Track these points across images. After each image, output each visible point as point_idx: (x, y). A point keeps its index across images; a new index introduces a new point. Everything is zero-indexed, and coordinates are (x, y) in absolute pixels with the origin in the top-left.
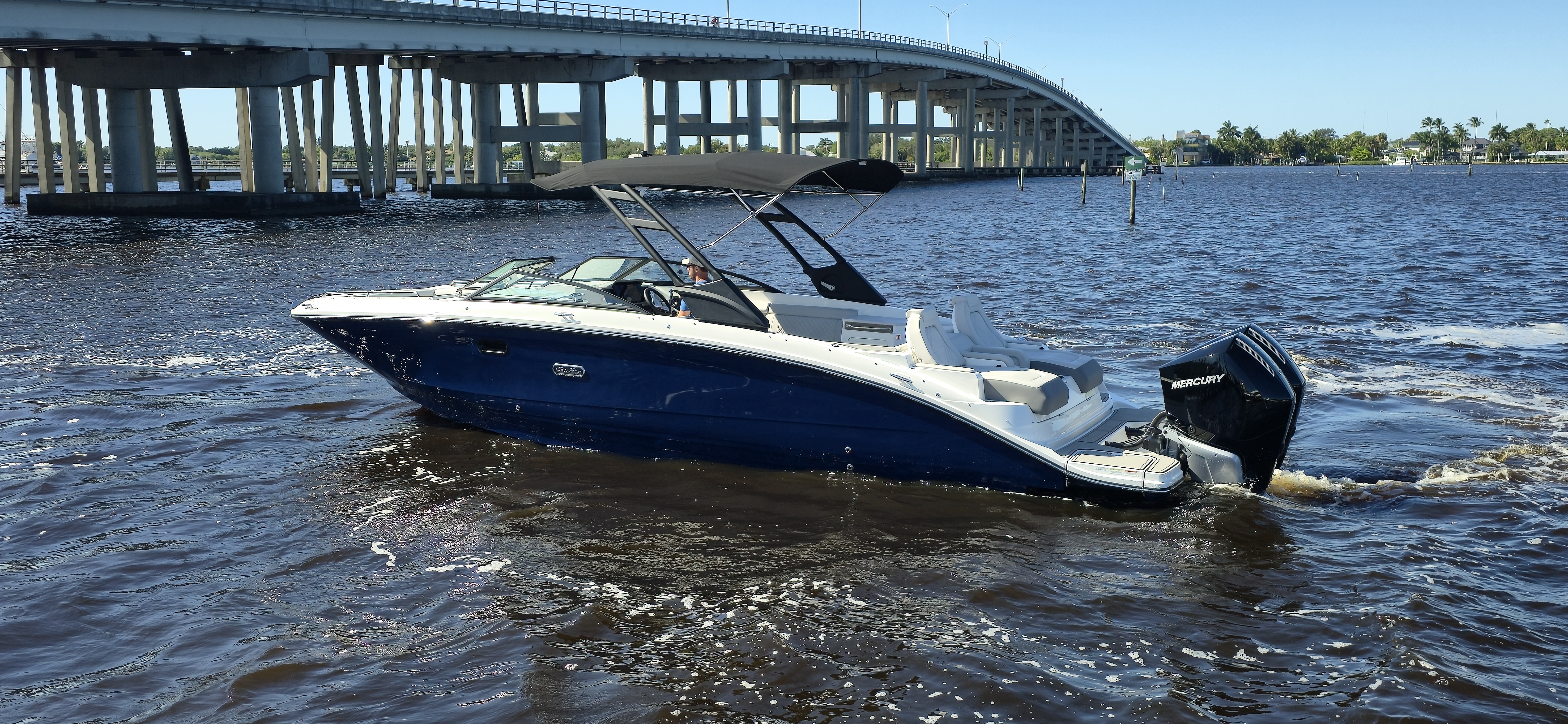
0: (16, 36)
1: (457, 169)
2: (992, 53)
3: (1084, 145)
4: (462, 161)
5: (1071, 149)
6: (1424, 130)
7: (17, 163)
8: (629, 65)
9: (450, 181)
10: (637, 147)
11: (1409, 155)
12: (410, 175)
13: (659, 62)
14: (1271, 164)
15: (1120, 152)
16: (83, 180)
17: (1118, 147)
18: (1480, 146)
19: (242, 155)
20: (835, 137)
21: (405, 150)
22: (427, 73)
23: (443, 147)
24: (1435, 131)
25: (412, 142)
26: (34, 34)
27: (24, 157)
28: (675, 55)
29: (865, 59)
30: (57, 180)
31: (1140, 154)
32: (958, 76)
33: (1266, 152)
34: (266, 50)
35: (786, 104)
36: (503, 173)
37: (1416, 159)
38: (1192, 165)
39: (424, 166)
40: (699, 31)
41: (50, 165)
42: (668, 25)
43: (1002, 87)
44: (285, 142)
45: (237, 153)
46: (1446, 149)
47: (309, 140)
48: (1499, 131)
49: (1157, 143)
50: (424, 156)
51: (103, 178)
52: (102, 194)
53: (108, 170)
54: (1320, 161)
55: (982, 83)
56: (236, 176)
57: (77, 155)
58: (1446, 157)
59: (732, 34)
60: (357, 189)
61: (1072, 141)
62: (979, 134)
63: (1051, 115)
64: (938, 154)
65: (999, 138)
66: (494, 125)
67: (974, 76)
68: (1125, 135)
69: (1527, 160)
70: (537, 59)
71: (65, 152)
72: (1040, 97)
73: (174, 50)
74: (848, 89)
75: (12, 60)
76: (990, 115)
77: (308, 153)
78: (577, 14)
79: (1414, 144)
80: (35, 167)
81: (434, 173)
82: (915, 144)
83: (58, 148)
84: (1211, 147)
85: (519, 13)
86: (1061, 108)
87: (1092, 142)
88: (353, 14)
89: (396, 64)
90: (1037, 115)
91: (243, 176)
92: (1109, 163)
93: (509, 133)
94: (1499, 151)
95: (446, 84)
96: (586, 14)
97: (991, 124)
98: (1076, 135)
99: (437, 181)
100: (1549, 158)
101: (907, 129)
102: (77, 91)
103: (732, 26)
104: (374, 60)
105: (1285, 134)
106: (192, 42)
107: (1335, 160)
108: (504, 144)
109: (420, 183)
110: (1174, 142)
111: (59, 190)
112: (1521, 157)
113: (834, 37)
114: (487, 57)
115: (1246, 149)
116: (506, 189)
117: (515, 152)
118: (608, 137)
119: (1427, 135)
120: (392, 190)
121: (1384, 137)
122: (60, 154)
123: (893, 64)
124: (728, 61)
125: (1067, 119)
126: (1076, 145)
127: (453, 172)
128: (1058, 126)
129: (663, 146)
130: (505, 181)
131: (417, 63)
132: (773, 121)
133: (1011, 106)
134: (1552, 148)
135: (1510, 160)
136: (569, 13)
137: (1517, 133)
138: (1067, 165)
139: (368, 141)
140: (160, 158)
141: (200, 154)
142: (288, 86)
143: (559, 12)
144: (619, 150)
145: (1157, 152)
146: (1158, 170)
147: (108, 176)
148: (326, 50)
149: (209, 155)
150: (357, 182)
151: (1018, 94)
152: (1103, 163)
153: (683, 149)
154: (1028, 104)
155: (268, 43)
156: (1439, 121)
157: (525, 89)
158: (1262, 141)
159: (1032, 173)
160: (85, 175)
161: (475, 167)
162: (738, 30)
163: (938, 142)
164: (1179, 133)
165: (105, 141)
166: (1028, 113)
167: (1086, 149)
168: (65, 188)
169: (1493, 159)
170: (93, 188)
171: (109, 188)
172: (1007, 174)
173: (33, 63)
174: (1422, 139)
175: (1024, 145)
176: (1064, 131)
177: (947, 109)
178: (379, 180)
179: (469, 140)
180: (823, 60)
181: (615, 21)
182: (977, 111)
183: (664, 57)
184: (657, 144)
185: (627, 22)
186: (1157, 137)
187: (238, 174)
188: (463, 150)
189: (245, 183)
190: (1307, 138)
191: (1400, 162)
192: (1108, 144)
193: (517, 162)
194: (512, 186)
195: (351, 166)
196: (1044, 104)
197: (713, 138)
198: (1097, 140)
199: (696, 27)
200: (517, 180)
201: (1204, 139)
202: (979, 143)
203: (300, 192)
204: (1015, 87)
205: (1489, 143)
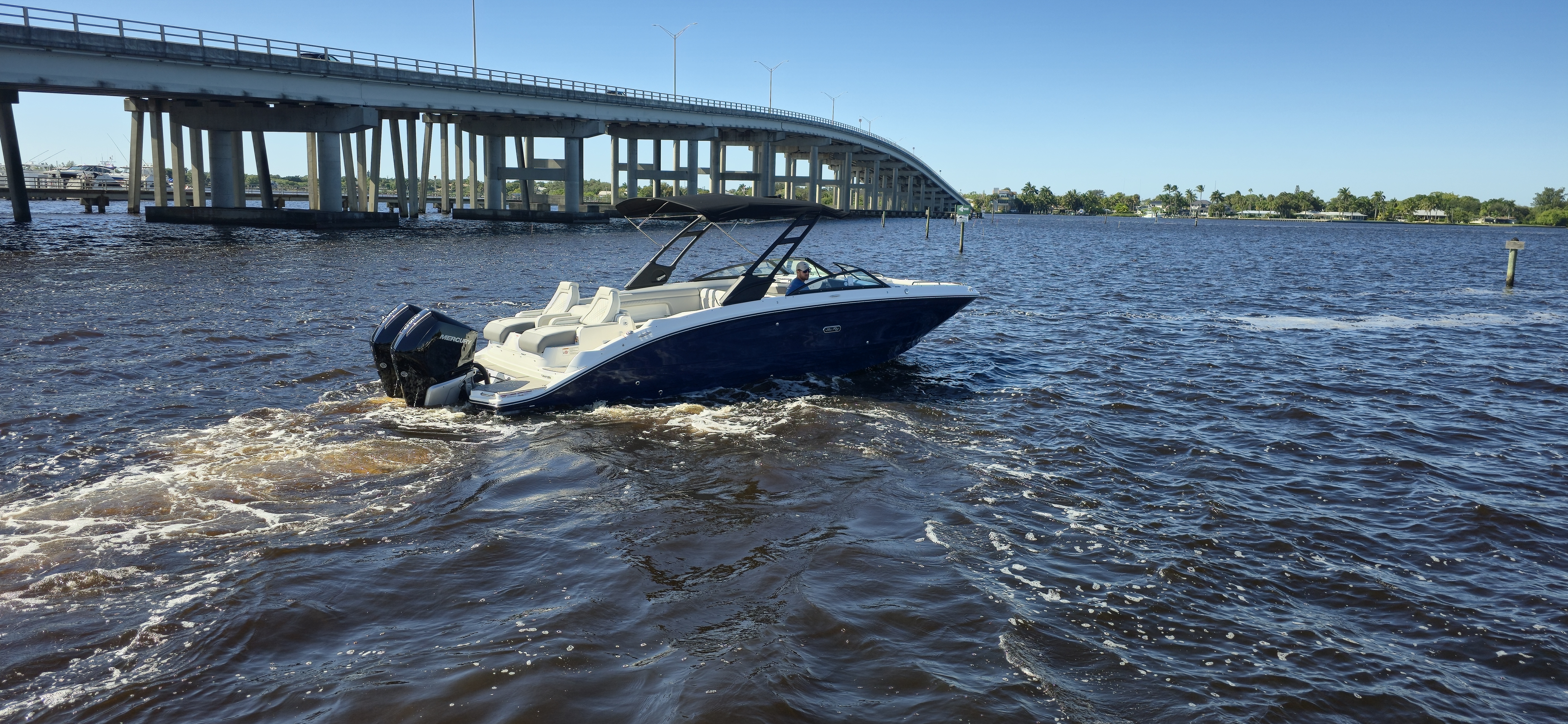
0: (141, 88)
1: (472, 198)
2: (864, 128)
3: (927, 196)
4: (476, 192)
5: (918, 198)
6: (1165, 193)
7: (139, 183)
8: (601, 126)
9: (466, 206)
10: (606, 187)
11: (1155, 211)
12: (437, 202)
13: (624, 125)
14: (1059, 213)
15: (954, 202)
16: (189, 197)
17: (952, 198)
18: (1203, 206)
19: (310, 183)
20: (750, 184)
21: (433, 182)
22: (451, 127)
23: (462, 181)
24: (1173, 194)
25: (439, 177)
26: (155, 87)
27: (143, 179)
28: (636, 120)
29: (773, 129)
30: (169, 197)
31: (967, 204)
32: (840, 143)
33: (1056, 205)
34: (331, 105)
35: (716, 159)
36: (506, 202)
37: (1159, 214)
38: (1003, 212)
39: (448, 195)
40: (653, 103)
41: (164, 185)
42: (631, 98)
43: (871, 153)
44: (343, 174)
45: (306, 181)
46: (1180, 207)
47: (361, 173)
48: (1217, 196)
49: (980, 196)
50: (447, 187)
51: (204, 196)
52: (203, 208)
53: (208, 190)
54: (1093, 213)
55: (857, 149)
56: (306, 198)
57: (184, 178)
58: (1180, 213)
59: (678, 106)
60: (396, 210)
61: (919, 192)
62: (854, 186)
63: (905, 173)
64: (825, 198)
65: (868, 188)
66: (501, 166)
67: (851, 144)
68: (957, 190)
69: (1236, 217)
70: (533, 119)
71: (176, 176)
72: (898, 160)
73: (261, 103)
74: (761, 149)
75: (137, 106)
76: (862, 172)
77: (360, 183)
78: (564, 87)
79: (1159, 203)
80: (152, 186)
81: (454, 200)
82: (808, 191)
83: (170, 173)
84: (1017, 200)
85: (521, 85)
86: (912, 169)
87: (934, 194)
88: (397, 81)
89: (428, 119)
90: (895, 173)
91: (311, 198)
92: (946, 210)
93: (512, 173)
94: (1217, 210)
95: (465, 135)
96: (570, 88)
97: (863, 179)
98: (923, 188)
99: (456, 206)
100: (1251, 215)
101: (803, 180)
102: (186, 131)
103: (677, 101)
104: (412, 116)
105: (1069, 192)
106: (275, 97)
107: (1104, 213)
108: (507, 181)
109: (444, 207)
110: (992, 196)
111: (171, 204)
112: (1232, 214)
113: (751, 112)
114: (497, 117)
115: (1042, 202)
116: (509, 214)
117: (515, 186)
118: (585, 179)
119: (1167, 196)
120: (423, 212)
121: (1137, 197)
122: (171, 177)
123: (793, 133)
124: (674, 126)
125: (917, 177)
126: (922, 195)
127: (469, 200)
128: (910, 181)
129: (625, 186)
130: (508, 208)
131: (444, 119)
132: (706, 171)
133: (877, 166)
134: (1253, 208)
135: (1224, 216)
136: (558, 87)
137: (1229, 197)
138: (916, 209)
139: (406, 176)
140: (247, 182)
141: (277, 181)
142: (347, 132)
143: (551, 86)
144: (592, 188)
145: (979, 203)
146: (980, 215)
147: (208, 195)
148: (376, 107)
149: (284, 181)
150: (397, 205)
151: (882, 158)
152: (941, 210)
153: (640, 189)
154: (889, 165)
155: (333, 100)
156: (1175, 188)
157: (524, 141)
158: (1053, 197)
159: (890, 215)
160: (190, 194)
161: (485, 197)
162: (682, 104)
163: (824, 190)
164: (996, 189)
165: (207, 168)
166: (889, 172)
167: (929, 199)
168: (175, 203)
169: (1213, 215)
170: (197, 203)
171: (209, 203)
172: (872, 215)
173: (152, 108)
174: (1164, 200)
175: (885, 195)
176: (914, 185)
177: (832, 167)
178: (414, 204)
179: (481, 177)
180: (743, 128)
181: (592, 94)
182: (853, 169)
183: (627, 121)
184: (620, 184)
185: (601, 95)
186: (979, 192)
187: (307, 197)
188: (477, 184)
189: (312, 203)
190: (1084, 196)
191: (1149, 215)
192: (945, 196)
193: (517, 194)
194: (513, 212)
195: (393, 193)
196: (901, 166)
197: (662, 181)
198: (937, 193)
199: (652, 100)
200: (516, 208)
201: (1013, 194)
202: (853, 192)
203: (353, 211)
204: (880, 153)
205: (1210, 204)
